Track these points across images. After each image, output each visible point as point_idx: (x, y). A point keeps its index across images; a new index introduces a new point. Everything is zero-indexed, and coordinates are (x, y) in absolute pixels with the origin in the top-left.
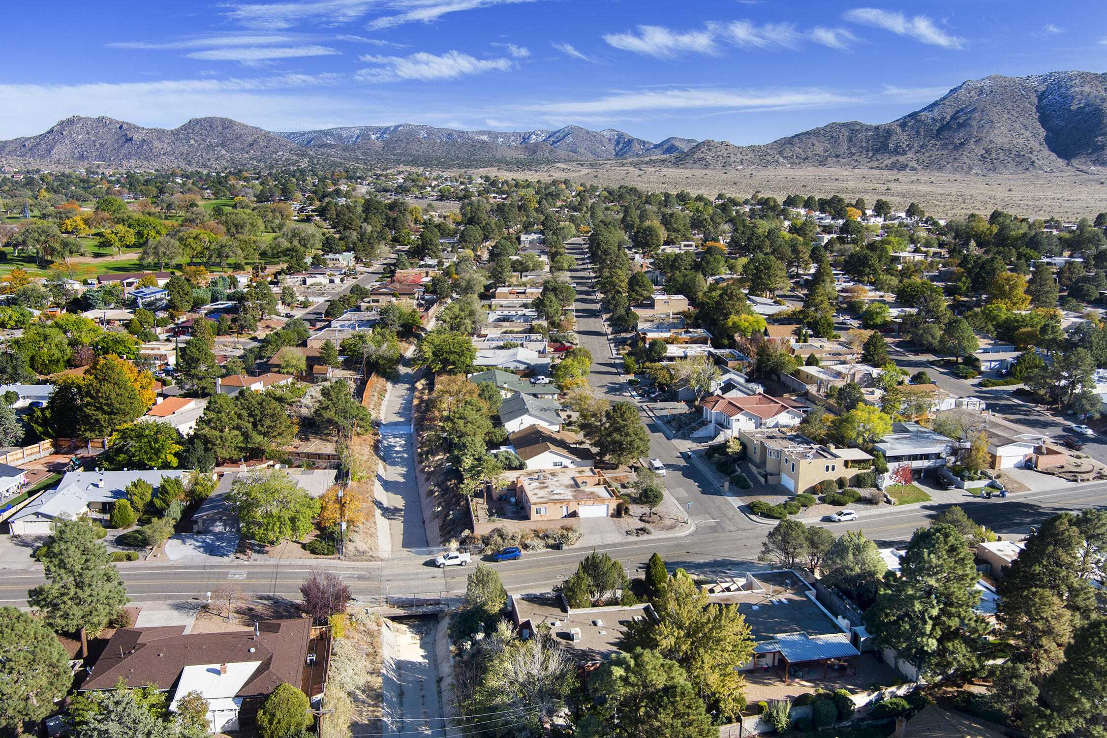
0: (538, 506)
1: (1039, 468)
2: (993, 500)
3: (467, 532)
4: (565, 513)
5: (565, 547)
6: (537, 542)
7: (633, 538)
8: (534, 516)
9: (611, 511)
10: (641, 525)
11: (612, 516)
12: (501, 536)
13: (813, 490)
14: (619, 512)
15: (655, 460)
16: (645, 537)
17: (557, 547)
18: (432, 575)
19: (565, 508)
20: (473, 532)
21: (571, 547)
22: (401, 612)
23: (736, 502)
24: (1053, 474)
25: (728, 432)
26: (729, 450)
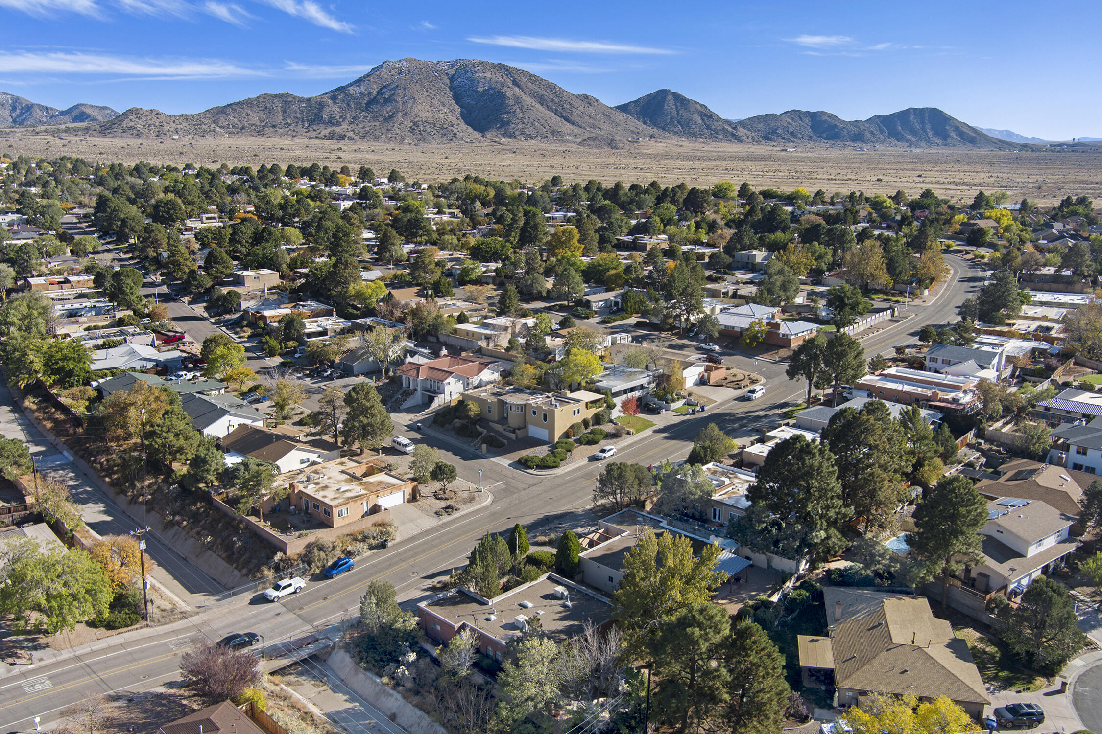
0: (340, 509)
1: (711, 382)
2: (698, 415)
3: (279, 556)
4: (365, 509)
5: (389, 544)
6: (359, 546)
7: (446, 518)
8: (337, 521)
9: (407, 496)
10: (443, 504)
11: (409, 501)
12: (321, 548)
13: (567, 435)
14: (414, 497)
15: (398, 437)
16: (456, 515)
17: (383, 545)
18: (273, 613)
19: (365, 504)
20: (285, 553)
21: (394, 542)
22: (285, 662)
23: (504, 461)
24: (722, 386)
25: (442, 396)
26: (471, 413)
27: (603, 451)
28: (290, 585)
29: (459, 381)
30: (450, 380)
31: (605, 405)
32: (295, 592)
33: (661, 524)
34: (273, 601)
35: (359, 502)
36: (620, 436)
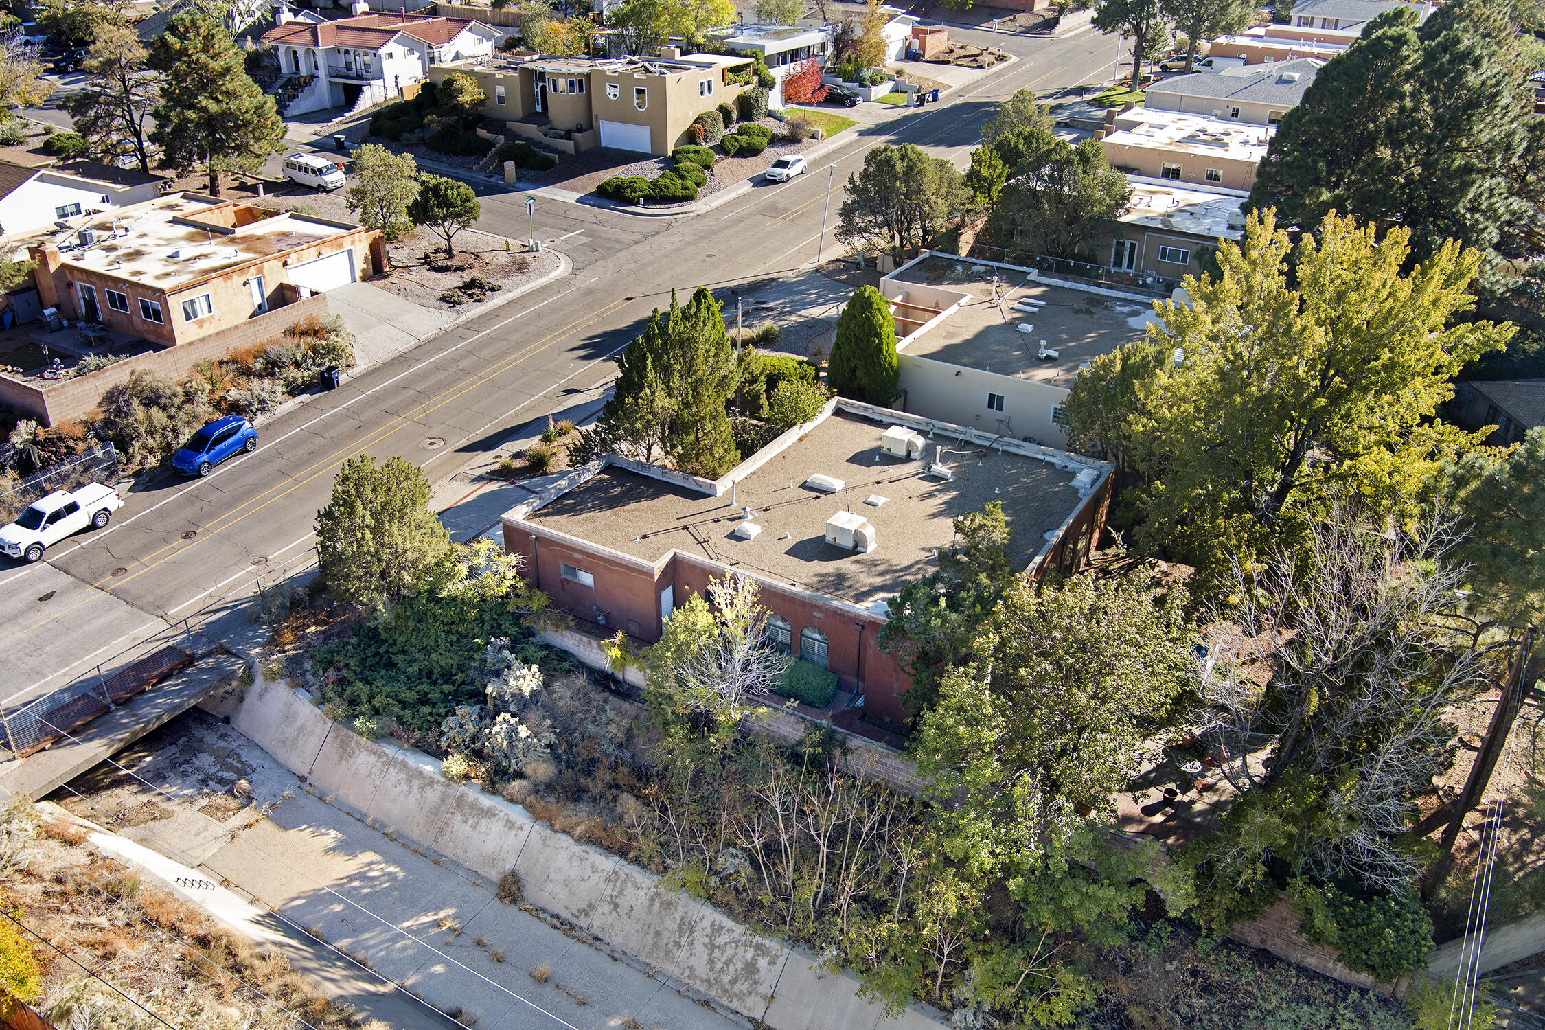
0: (186, 296)
1: (927, 57)
3: (23, 432)
4: (258, 300)
5: (343, 378)
6: (260, 387)
7: (472, 311)
8: (183, 331)
9: (360, 265)
10: (452, 281)
11: (365, 279)
12: (152, 399)
13: (691, 136)
14: (376, 269)
15: (298, 155)
16: (494, 301)
17: (326, 382)
18: (30, 595)
19: (254, 285)
20: (43, 422)
21: (353, 372)
23: (564, 195)
24: (948, 63)
27: (783, 164)
28: (72, 508)
29: (412, 50)
30: (391, 46)
31: (756, 79)
32: (92, 527)
33: (1029, 278)
34: (24, 561)
35: (237, 280)
36: (799, 141)
